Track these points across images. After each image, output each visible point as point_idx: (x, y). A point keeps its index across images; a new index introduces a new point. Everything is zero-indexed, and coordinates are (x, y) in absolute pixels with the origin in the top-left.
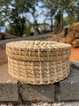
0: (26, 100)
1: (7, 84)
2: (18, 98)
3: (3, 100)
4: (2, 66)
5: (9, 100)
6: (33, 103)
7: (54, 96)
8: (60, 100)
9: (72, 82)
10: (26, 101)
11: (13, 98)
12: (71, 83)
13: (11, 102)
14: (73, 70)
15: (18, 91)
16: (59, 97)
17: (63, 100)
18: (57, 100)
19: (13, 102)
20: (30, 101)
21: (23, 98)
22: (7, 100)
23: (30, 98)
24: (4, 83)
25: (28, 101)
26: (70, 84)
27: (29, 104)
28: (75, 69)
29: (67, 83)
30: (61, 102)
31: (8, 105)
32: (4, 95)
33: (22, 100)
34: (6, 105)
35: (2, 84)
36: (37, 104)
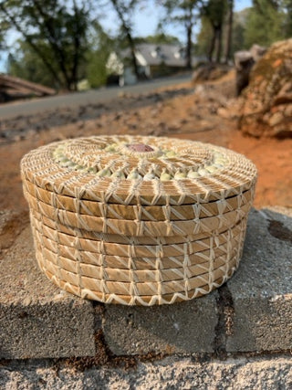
0: (120, 353)
1: (55, 307)
2: (93, 347)
3: (43, 355)
5: (64, 355)
6: (142, 360)
7: (212, 340)
8: (232, 350)
9: (277, 297)
10: (122, 356)
11: (76, 347)
12: (273, 300)
13: (71, 361)
15: (93, 327)
17: (242, 350)
18: (224, 351)
19: (78, 359)
20: (133, 357)
21: (112, 348)
22: (56, 355)
23: (135, 347)
24: (44, 303)
25: (126, 356)
26: (269, 302)
27: (130, 365)
29: (259, 300)
31: (59, 369)
32: (46, 340)
33: (108, 352)
34: (54, 369)
35: (40, 306)
36: (156, 363)
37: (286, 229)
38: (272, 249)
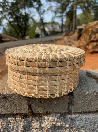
1: (15, 95)
2: (27, 110)
3: (10, 112)
4: (5, 74)
5: (18, 112)
6: (44, 115)
7: (67, 107)
8: (74, 111)
9: (88, 92)
10: (37, 113)
11: (21, 110)
12: (86, 93)
13: (20, 115)
14: (89, 79)
15: (27, 102)
16: (72, 109)
17: (77, 111)
18: (71, 111)
19: (22, 114)
20: (41, 114)
21: (34, 110)
22: (14, 112)
23: (41, 110)
24: (11, 93)
25: (38, 113)
26: (85, 94)
27: (40, 116)
28: (91, 78)
29: (82, 93)
30: (75, 114)
31: (16, 118)
32: (11, 107)
33: (32, 112)
34: (14, 118)
35: (10, 95)
36: (48, 116)
37: (92, 75)
38: (87, 80)
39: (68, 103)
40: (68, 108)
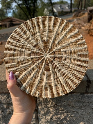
17: (92, 92)
18: (88, 92)
30: (90, 94)
39: (86, 87)
40: (86, 90)
